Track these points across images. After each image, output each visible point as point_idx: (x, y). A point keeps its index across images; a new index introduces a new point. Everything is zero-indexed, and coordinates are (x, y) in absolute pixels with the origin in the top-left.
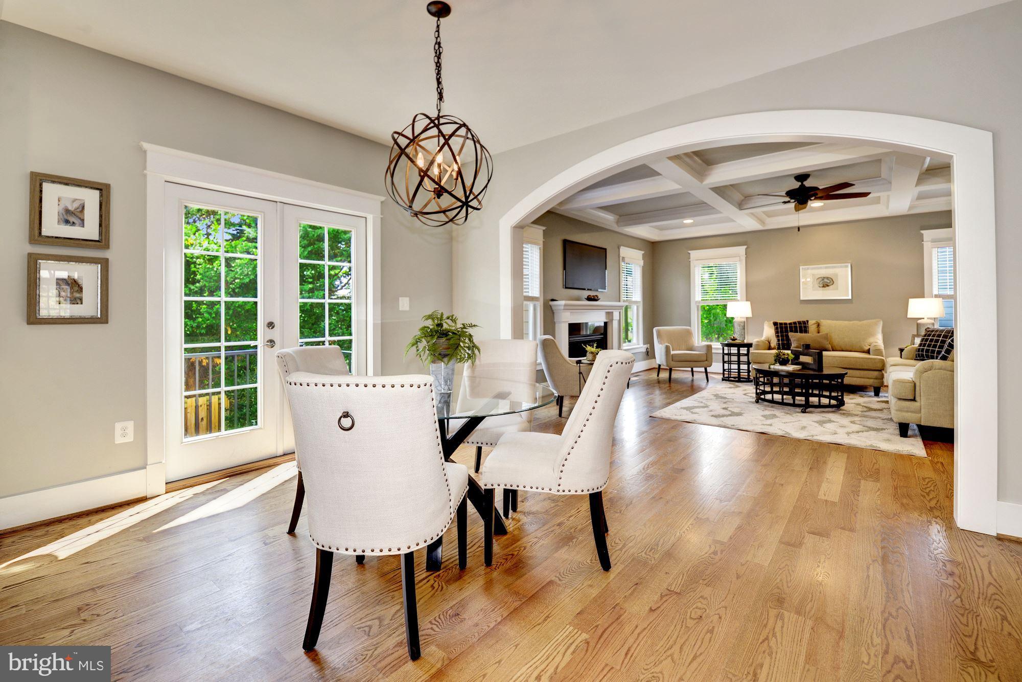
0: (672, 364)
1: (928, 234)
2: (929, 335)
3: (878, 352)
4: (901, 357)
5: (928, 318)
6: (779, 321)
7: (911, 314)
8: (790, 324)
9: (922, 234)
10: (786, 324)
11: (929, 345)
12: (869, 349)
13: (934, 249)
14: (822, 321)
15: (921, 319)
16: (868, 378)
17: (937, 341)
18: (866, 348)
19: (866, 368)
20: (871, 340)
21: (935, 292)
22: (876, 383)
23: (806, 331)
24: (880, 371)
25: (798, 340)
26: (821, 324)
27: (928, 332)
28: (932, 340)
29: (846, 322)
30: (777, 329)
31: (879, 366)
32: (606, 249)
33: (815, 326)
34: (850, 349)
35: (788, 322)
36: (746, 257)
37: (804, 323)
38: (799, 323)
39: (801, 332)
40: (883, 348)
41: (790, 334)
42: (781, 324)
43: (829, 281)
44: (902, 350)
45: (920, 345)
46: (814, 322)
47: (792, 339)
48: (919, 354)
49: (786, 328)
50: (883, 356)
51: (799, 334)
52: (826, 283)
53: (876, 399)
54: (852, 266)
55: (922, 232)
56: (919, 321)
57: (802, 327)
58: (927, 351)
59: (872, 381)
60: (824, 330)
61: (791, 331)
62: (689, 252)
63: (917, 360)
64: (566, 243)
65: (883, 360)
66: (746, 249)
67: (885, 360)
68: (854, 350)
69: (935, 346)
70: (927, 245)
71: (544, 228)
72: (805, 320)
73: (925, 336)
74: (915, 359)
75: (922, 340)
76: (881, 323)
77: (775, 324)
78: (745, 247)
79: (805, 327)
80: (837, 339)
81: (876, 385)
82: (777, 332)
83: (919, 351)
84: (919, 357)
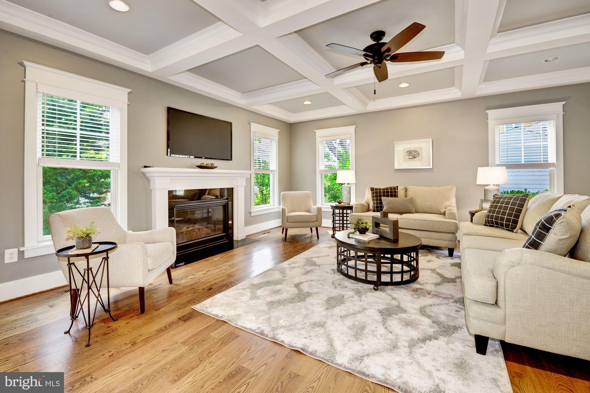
0: (287, 225)
1: (492, 114)
2: (498, 202)
3: (453, 216)
4: (472, 221)
5: (494, 185)
6: (375, 187)
7: (481, 180)
8: (384, 189)
9: (487, 114)
10: (380, 189)
11: (498, 213)
12: (445, 211)
13: (496, 126)
14: (409, 186)
15: (488, 185)
16: (444, 240)
17: (506, 208)
18: (443, 211)
19: (442, 230)
20: (447, 203)
21: (497, 162)
22: (451, 245)
23: (396, 196)
24: (454, 233)
25: (389, 203)
26: (408, 189)
27: (497, 198)
28: (500, 207)
29: (427, 188)
30: (373, 193)
31: (453, 229)
32: (231, 124)
33: (404, 191)
34: (430, 211)
35: (382, 187)
36: (355, 135)
37: (395, 188)
38: (391, 188)
39: (392, 196)
40: (456, 212)
41: (383, 198)
42: (376, 189)
43: (415, 154)
44: (472, 214)
45: (490, 211)
46: (403, 187)
47: (384, 203)
48: (488, 221)
49: (380, 192)
50: (456, 220)
51: (390, 198)
52: (413, 155)
53: (450, 261)
54: (433, 140)
55: (487, 111)
56: (486, 187)
57: (392, 192)
58: (497, 218)
59: (446, 242)
60: (410, 194)
61: (384, 196)
62: (315, 131)
63: (487, 225)
64: (171, 111)
65: (456, 223)
66: (355, 128)
67: (458, 223)
68: (433, 212)
69: (504, 214)
70: (491, 123)
71: (129, 90)
72: (395, 186)
73: (494, 202)
74: (484, 225)
75: (491, 207)
76: (455, 189)
77: (372, 189)
78: (355, 126)
79: (395, 192)
80: (420, 202)
81: (451, 247)
82: (373, 197)
83: (488, 217)
84: (489, 223)
